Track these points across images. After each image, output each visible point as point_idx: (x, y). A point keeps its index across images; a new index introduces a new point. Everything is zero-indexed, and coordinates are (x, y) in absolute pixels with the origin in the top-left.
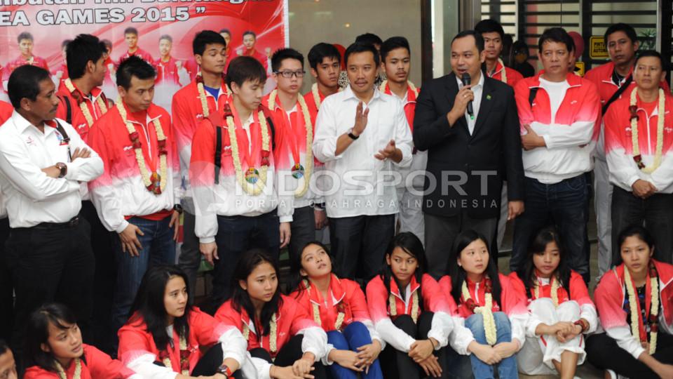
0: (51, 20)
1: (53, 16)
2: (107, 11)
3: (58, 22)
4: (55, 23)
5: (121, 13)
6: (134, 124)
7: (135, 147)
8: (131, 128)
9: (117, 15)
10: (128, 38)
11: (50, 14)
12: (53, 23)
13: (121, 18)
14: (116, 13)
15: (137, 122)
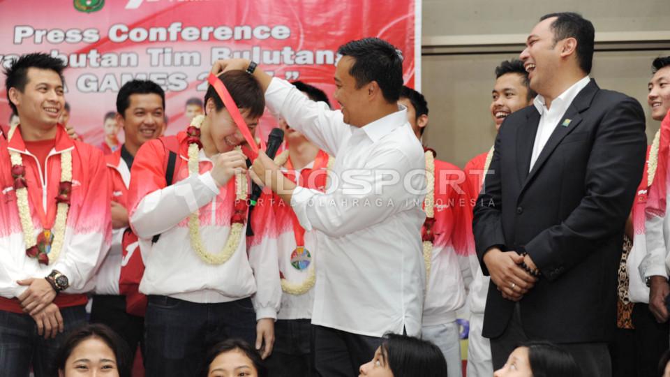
0: (93, 86)
1: (97, 81)
2: (165, 76)
3: (102, 89)
4: (98, 90)
5: (184, 79)
6: (22, 155)
7: (16, 187)
8: (16, 160)
9: (177, 82)
10: (190, 111)
11: (93, 78)
12: (96, 89)
13: (183, 85)
14: (178, 78)
15: (27, 153)
